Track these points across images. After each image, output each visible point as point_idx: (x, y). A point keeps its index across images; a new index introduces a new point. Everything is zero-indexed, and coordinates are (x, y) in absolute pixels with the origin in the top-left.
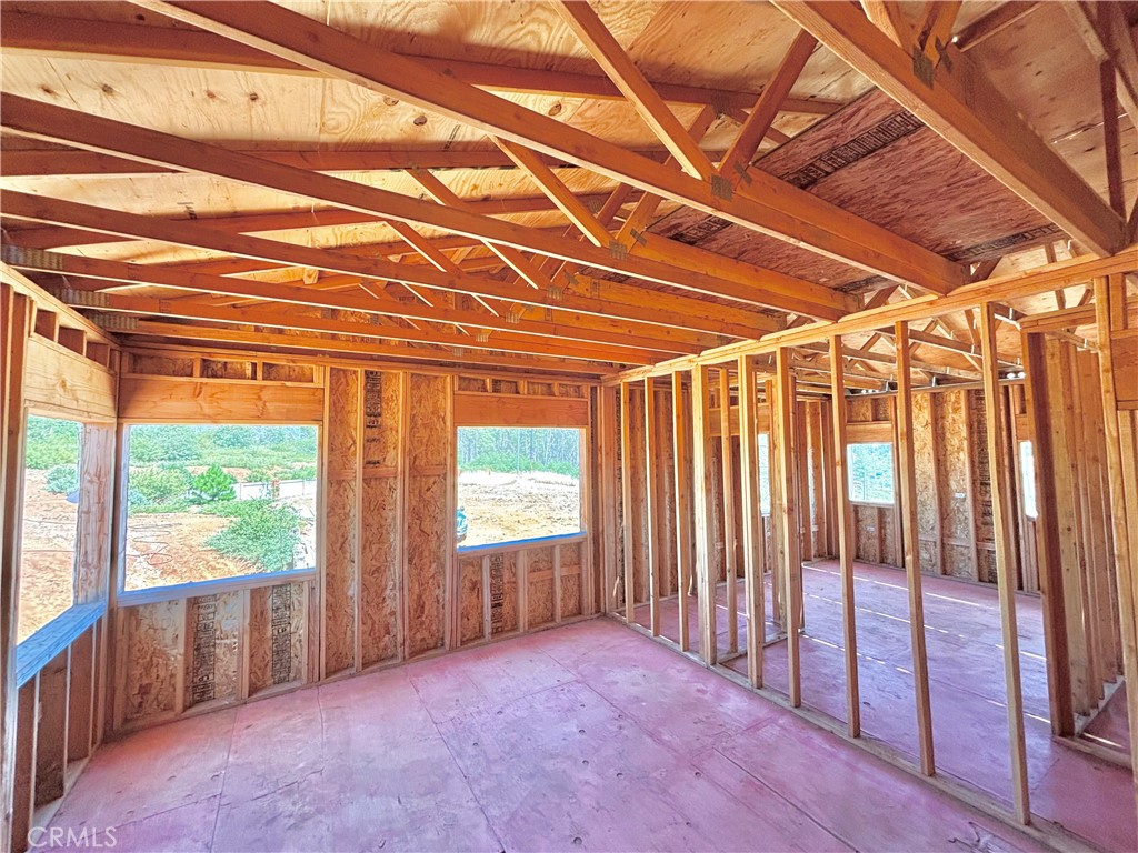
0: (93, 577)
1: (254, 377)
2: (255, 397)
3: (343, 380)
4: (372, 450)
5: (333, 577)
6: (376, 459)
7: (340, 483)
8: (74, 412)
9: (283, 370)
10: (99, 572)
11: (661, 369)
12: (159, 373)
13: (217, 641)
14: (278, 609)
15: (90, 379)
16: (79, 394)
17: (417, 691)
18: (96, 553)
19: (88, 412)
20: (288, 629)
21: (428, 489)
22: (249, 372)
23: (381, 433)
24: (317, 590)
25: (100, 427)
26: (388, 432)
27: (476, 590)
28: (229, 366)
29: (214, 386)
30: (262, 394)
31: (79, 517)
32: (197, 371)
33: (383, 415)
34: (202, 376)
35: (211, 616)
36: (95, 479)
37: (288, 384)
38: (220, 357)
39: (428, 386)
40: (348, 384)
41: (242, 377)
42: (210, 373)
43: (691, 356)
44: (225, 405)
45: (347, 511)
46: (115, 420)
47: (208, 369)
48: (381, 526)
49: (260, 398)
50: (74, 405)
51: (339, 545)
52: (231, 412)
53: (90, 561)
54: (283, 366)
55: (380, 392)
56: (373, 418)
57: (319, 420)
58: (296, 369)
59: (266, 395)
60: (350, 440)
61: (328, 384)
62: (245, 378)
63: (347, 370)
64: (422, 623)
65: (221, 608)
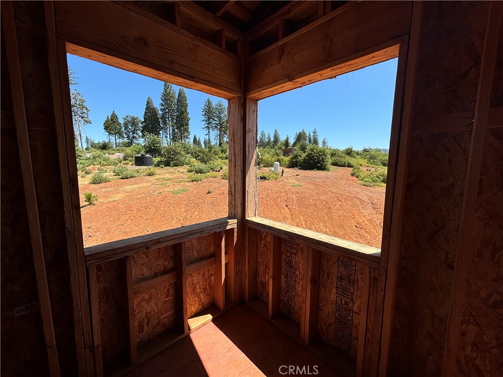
0: (233, 203)
1: (324, 15)
10: (235, 199)
13: (298, 280)
14: (342, 279)
20: (351, 305)
25: (233, 101)
32: (281, 33)
34: (283, 37)
35: (294, 256)
46: (239, 94)
49: (327, 37)
52: (302, 64)
57: (401, 36)
65: (299, 254)
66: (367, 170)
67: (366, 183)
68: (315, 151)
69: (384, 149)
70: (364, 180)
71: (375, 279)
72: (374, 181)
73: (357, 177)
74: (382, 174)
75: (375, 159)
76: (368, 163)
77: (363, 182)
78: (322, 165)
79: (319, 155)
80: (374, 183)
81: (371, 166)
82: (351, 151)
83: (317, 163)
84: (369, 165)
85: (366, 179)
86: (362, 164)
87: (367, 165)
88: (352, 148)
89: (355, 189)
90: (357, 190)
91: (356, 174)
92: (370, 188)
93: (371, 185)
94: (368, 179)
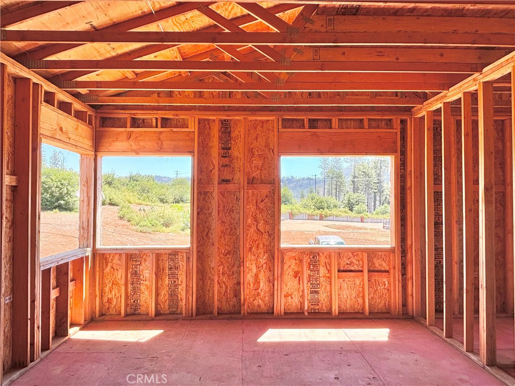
0: (86, 235)
1: (157, 127)
2: (157, 138)
3: (207, 126)
4: (225, 173)
5: (202, 253)
6: (228, 178)
7: (206, 193)
8: (69, 144)
9: (173, 122)
10: (88, 232)
11: (455, 94)
12: (113, 127)
13: (142, 282)
14: (171, 268)
15: (77, 129)
16: (70, 135)
17: (243, 333)
18: (87, 222)
19: (76, 146)
20: (177, 281)
21: (262, 201)
22: (154, 124)
23: (231, 161)
24: (191, 259)
25: (87, 156)
26: (235, 161)
27: (297, 278)
28: (145, 121)
29: (136, 132)
30: (161, 136)
31: (80, 203)
32: (129, 124)
33: (232, 148)
34: (131, 127)
35: (138, 267)
36: (86, 184)
37: (175, 130)
38: (140, 115)
39: (262, 127)
40: (210, 129)
41: (152, 127)
42: (136, 126)
43: (476, 75)
44: (142, 143)
45: (210, 212)
46: (93, 153)
47: (135, 123)
48: (231, 224)
49: (159, 139)
50: (68, 141)
51: (205, 233)
52: (145, 147)
53: (84, 227)
54: (173, 119)
55: (230, 132)
56: (226, 151)
57: (191, 152)
58: (181, 120)
59: (162, 136)
60: (211, 165)
61: (197, 129)
62: (152, 128)
63: (208, 120)
64: (258, 294)
65: (143, 263)
66: (140, 209)
67: (144, 229)
68: (54, 178)
69: (158, 177)
70: (140, 224)
71: (189, 258)
72: (153, 225)
73: (129, 221)
74: (161, 215)
75: (148, 192)
76: (139, 199)
77: (138, 227)
78: (67, 203)
79: (62, 184)
80: (153, 228)
81: (144, 203)
82: (113, 179)
83: (58, 200)
84: (141, 201)
85: (142, 223)
86: (132, 200)
87: (137, 201)
88: (114, 175)
89: (130, 239)
90: (133, 239)
91: (127, 216)
92: (149, 235)
93: (150, 231)
94: (145, 223)
